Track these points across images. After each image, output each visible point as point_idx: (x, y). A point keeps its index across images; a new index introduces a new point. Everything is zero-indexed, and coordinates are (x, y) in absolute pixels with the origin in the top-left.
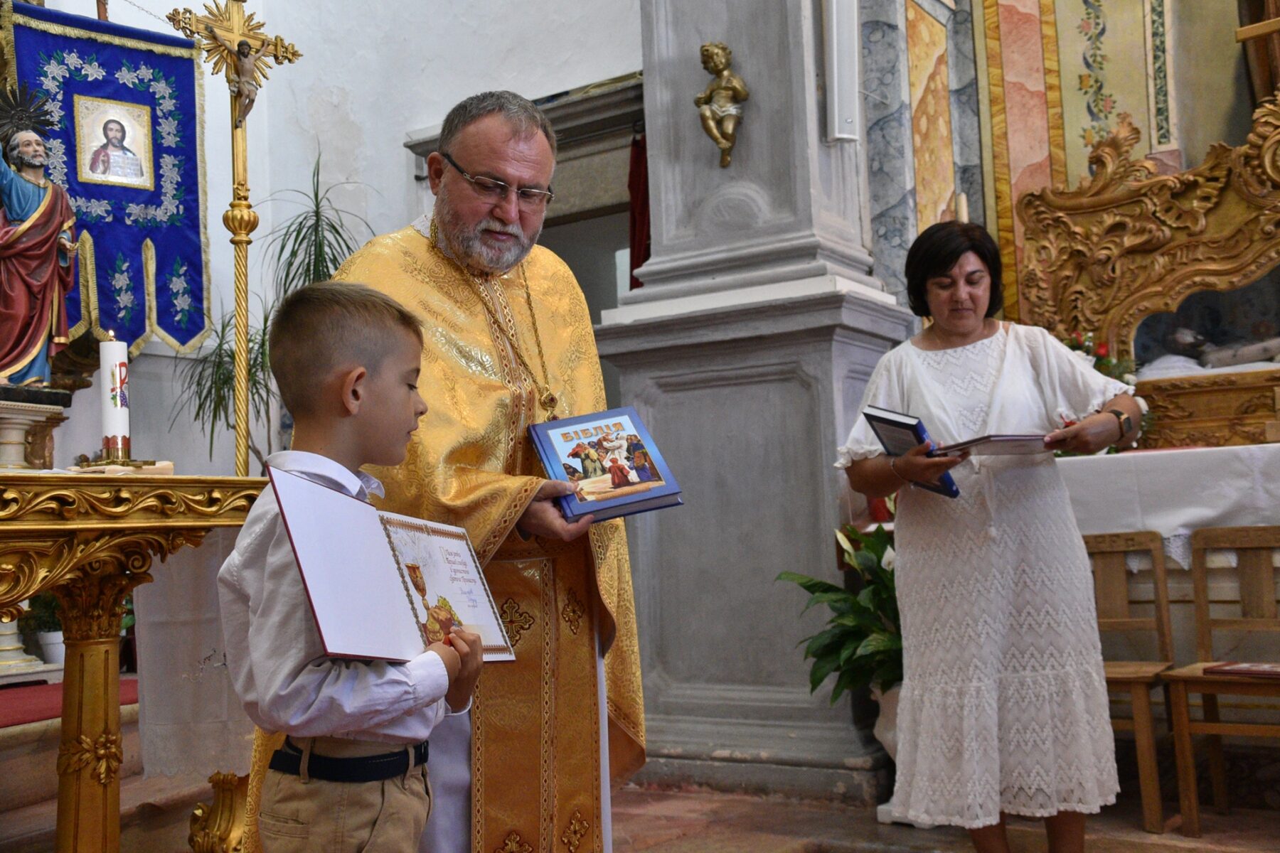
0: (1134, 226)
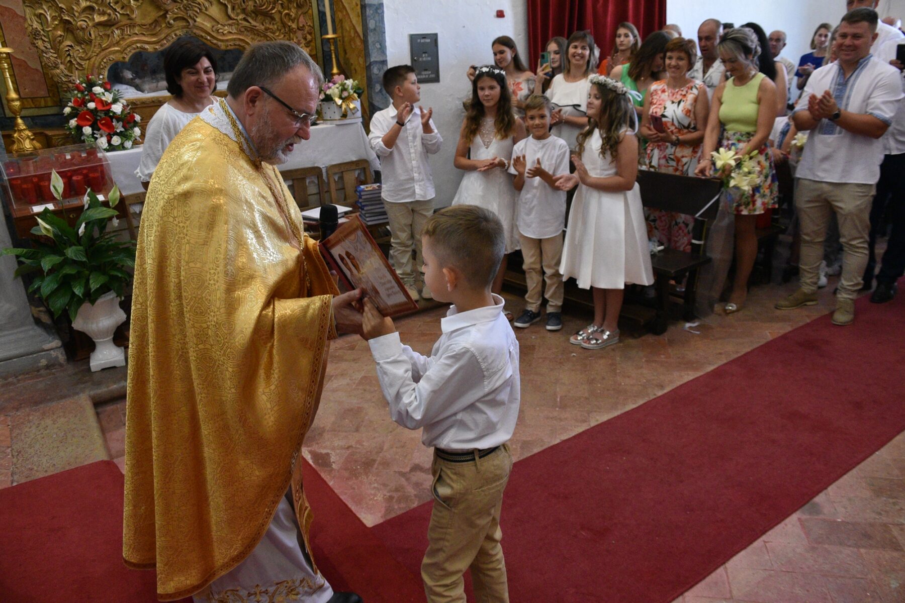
0: (99, 10)
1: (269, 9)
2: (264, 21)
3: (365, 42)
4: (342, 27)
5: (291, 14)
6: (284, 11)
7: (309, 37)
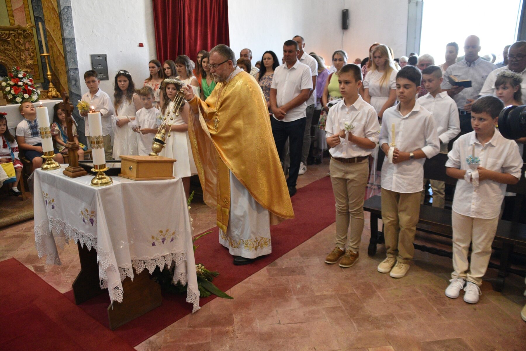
1: (6, 38)
2: (3, 44)
3: (65, 58)
4: (52, 50)
5: (21, 41)
6: (16, 39)
7: (32, 54)
